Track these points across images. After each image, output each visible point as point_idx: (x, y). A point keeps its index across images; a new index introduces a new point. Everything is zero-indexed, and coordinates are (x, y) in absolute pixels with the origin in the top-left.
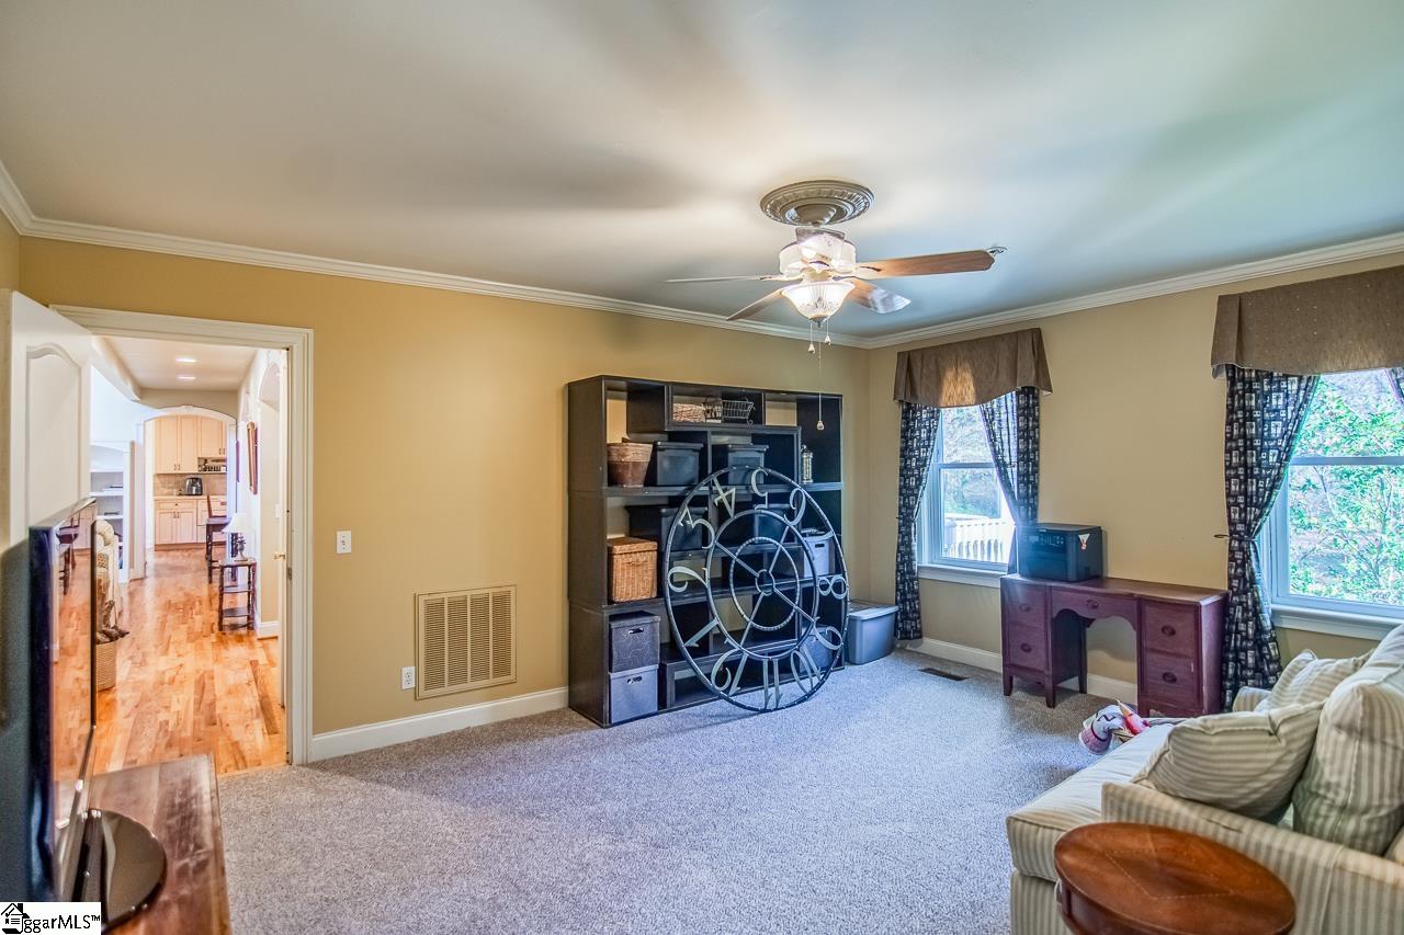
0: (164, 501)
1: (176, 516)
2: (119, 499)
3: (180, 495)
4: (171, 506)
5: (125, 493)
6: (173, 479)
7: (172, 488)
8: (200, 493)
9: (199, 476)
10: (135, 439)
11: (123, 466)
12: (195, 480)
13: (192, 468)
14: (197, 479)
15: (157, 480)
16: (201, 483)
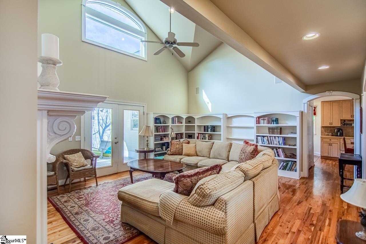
0: (325, 138)
1: (330, 145)
2: (295, 138)
3: (332, 136)
4: (328, 140)
5: (298, 136)
6: (329, 129)
7: (329, 132)
8: (341, 135)
9: (342, 128)
10: (303, 111)
11: (296, 123)
12: (339, 129)
13: (337, 124)
14: (340, 129)
15: (323, 129)
16: (342, 131)
